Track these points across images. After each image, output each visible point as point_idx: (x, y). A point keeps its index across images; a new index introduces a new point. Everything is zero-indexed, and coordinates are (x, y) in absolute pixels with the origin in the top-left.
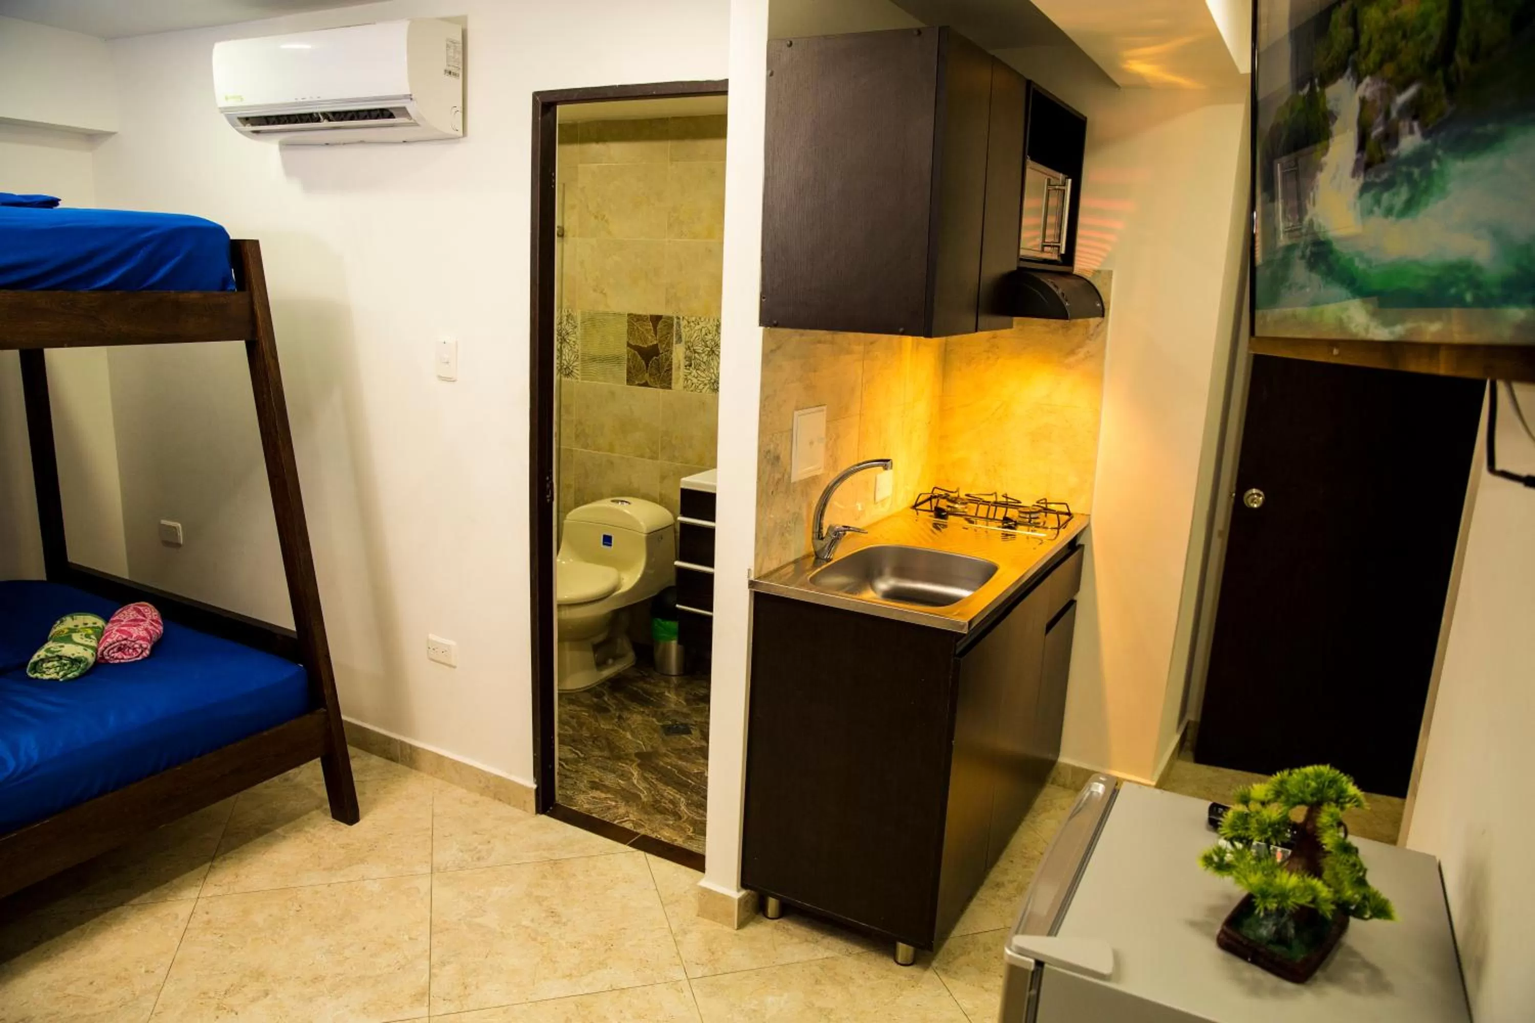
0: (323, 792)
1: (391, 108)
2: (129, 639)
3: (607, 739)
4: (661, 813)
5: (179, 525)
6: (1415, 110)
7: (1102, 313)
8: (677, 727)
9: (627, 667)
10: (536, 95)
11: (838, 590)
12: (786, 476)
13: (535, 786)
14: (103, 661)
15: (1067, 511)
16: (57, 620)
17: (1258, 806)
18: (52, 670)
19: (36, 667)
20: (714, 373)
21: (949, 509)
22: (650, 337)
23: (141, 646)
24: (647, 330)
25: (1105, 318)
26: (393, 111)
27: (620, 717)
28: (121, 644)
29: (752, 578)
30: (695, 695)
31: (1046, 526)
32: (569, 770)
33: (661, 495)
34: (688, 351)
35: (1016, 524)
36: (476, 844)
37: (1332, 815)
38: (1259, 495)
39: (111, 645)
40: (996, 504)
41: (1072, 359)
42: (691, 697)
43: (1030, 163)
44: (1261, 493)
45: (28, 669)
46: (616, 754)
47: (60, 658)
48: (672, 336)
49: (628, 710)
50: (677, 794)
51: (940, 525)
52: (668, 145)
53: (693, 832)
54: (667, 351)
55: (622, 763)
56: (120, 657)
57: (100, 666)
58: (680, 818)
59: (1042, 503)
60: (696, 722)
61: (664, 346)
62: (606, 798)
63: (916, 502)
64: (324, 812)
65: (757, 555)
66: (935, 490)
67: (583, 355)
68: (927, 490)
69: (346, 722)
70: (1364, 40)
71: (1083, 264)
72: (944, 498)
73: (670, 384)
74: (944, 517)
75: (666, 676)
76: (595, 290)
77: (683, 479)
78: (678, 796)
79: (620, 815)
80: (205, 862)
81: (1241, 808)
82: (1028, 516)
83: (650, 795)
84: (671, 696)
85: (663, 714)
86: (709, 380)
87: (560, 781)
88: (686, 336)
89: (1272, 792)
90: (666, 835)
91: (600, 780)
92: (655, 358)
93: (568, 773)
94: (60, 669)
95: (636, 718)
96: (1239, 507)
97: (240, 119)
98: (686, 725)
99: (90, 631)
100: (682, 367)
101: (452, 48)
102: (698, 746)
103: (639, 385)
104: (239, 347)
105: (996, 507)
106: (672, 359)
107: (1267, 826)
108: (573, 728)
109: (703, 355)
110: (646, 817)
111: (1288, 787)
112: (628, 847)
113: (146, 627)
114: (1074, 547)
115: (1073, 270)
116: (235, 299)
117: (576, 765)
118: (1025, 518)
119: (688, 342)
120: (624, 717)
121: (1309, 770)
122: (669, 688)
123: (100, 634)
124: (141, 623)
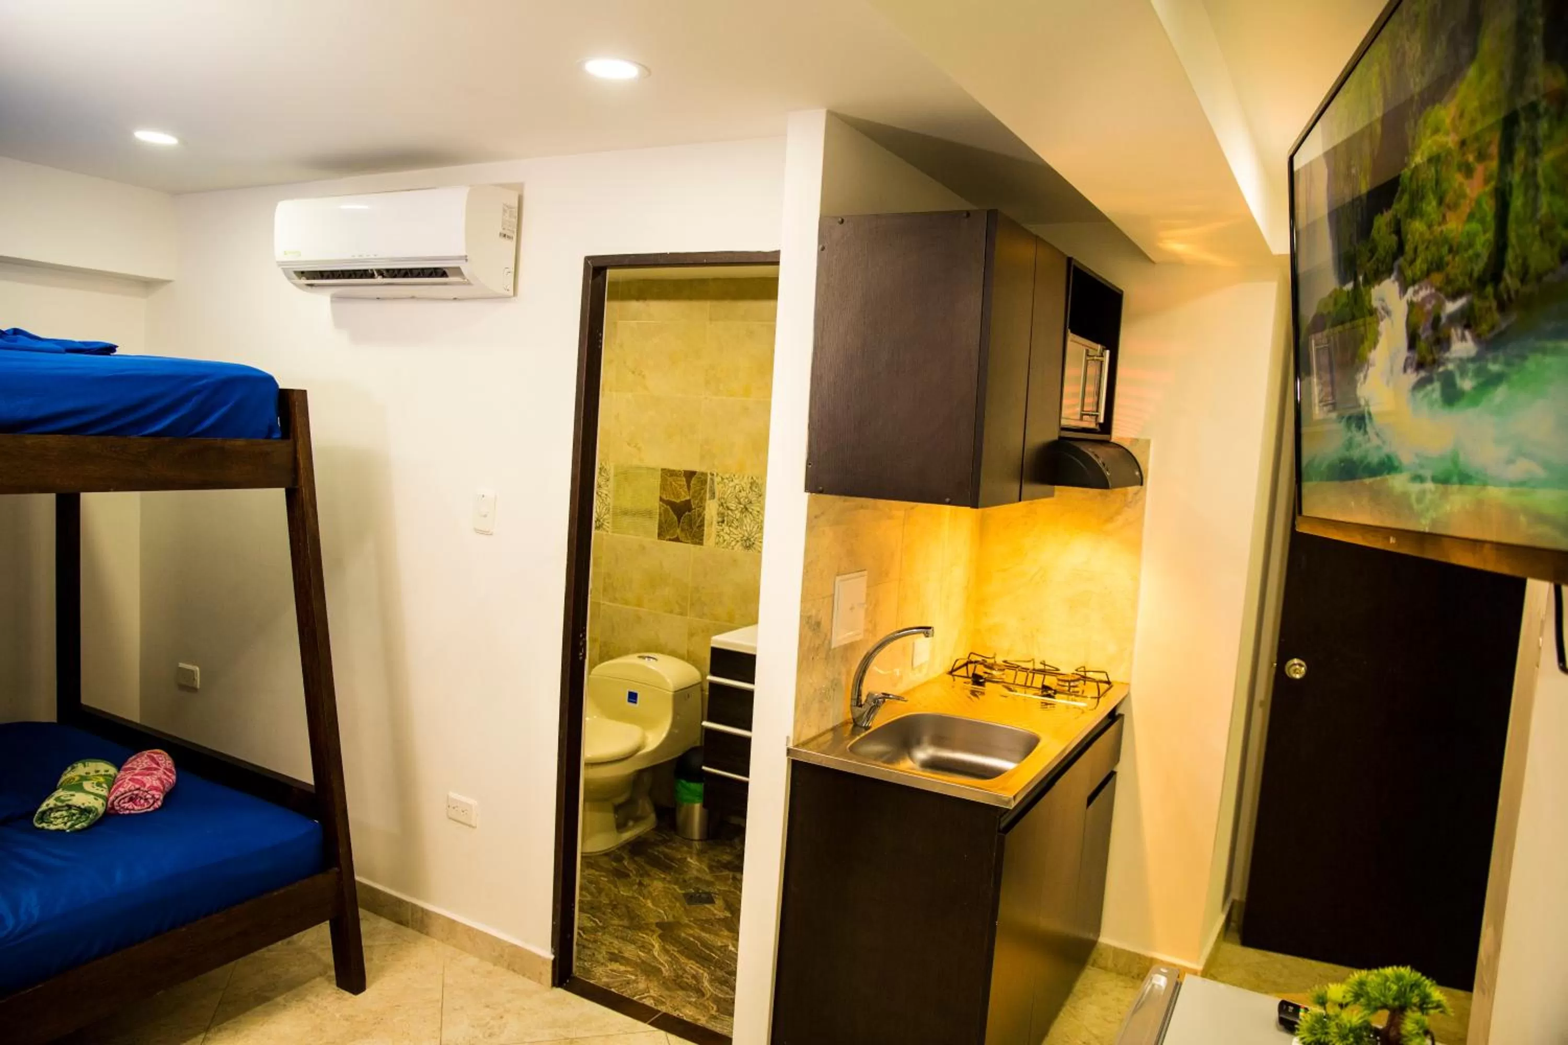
0: (328, 957)
1: (445, 268)
2: (142, 789)
3: (627, 907)
4: (682, 988)
5: (198, 669)
6: (1467, 320)
7: (1141, 481)
8: (700, 896)
9: (648, 830)
10: (587, 259)
11: (876, 759)
12: (827, 642)
13: (552, 957)
14: (112, 812)
15: (1107, 680)
16: (68, 766)
17: (1338, 1009)
18: (60, 820)
19: (43, 817)
20: (747, 531)
21: (986, 676)
22: (683, 493)
23: (153, 796)
24: (680, 485)
25: (1143, 487)
26: (447, 270)
27: (640, 884)
28: (133, 794)
29: (791, 746)
30: (719, 861)
31: (1084, 695)
32: (586, 939)
33: (688, 652)
34: (721, 507)
35: (1056, 692)
36: (488, 1019)
37: (1417, 1022)
38: (1301, 665)
39: (123, 794)
40: (1035, 671)
41: (1110, 526)
42: (714, 864)
43: (1071, 336)
44: (1303, 663)
45: (35, 819)
46: (635, 922)
47: (70, 807)
48: (706, 491)
49: (649, 875)
50: (700, 968)
51: (978, 692)
52: (707, 305)
53: (716, 1011)
54: (701, 506)
55: (643, 933)
56: (130, 807)
57: (110, 815)
58: (703, 995)
59: (1081, 671)
60: (719, 890)
61: (696, 502)
62: (625, 971)
63: (953, 668)
64: (329, 979)
65: (796, 722)
66: (972, 655)
67: (614, 507)
68: (962, 655)
69: (360, 883)
70: (1408, 248)
71: (1119, 433)
72: (981, 664)
73: (702, 540)
74: (981, 684)
75: (689, 841)
76: (629, 444)
77: (715, 638)
78: (701, 971)
79: (640, 991)
80: (200, 1033)
81: (1317, 1010)
82: (1067, 684)
83: (672, 969)
84: (692, 861)
85: (685, 881)
86: (742, 538)
87: (579, 952)
88: (719, 492)
89: (1351, 994)
90: (688, 1013)
91: (620, 952)
92: (687, 513)
93: (586, 943)
94: (68, 819)
95: (657, 885)
96: (1280, 678)
97: (296, 272)
98: (709, 894)
99: (102, 779)
100: (715, 523)
101: (508, 212)
102: (722, 917)
103: (670, 540)
104: (279, 494)
105: (1034, 673)
106: (704, 515)
107: (1347, 1031)
108: (591, 894)
109: (736, 512)
110: (668, 993)
111: (1369, 989)
112: (649, 1026)
113: (159, 776)
114: (1113, 717)
115: (1111, 438)
116: (279, 448)
117: (595, 935)
118: (1064, 686)
119: (722, 498)
120: (645, 883)
121: (1389, 971)
122: (691, 853)
123: (112, 782)
124: (155, 772)
